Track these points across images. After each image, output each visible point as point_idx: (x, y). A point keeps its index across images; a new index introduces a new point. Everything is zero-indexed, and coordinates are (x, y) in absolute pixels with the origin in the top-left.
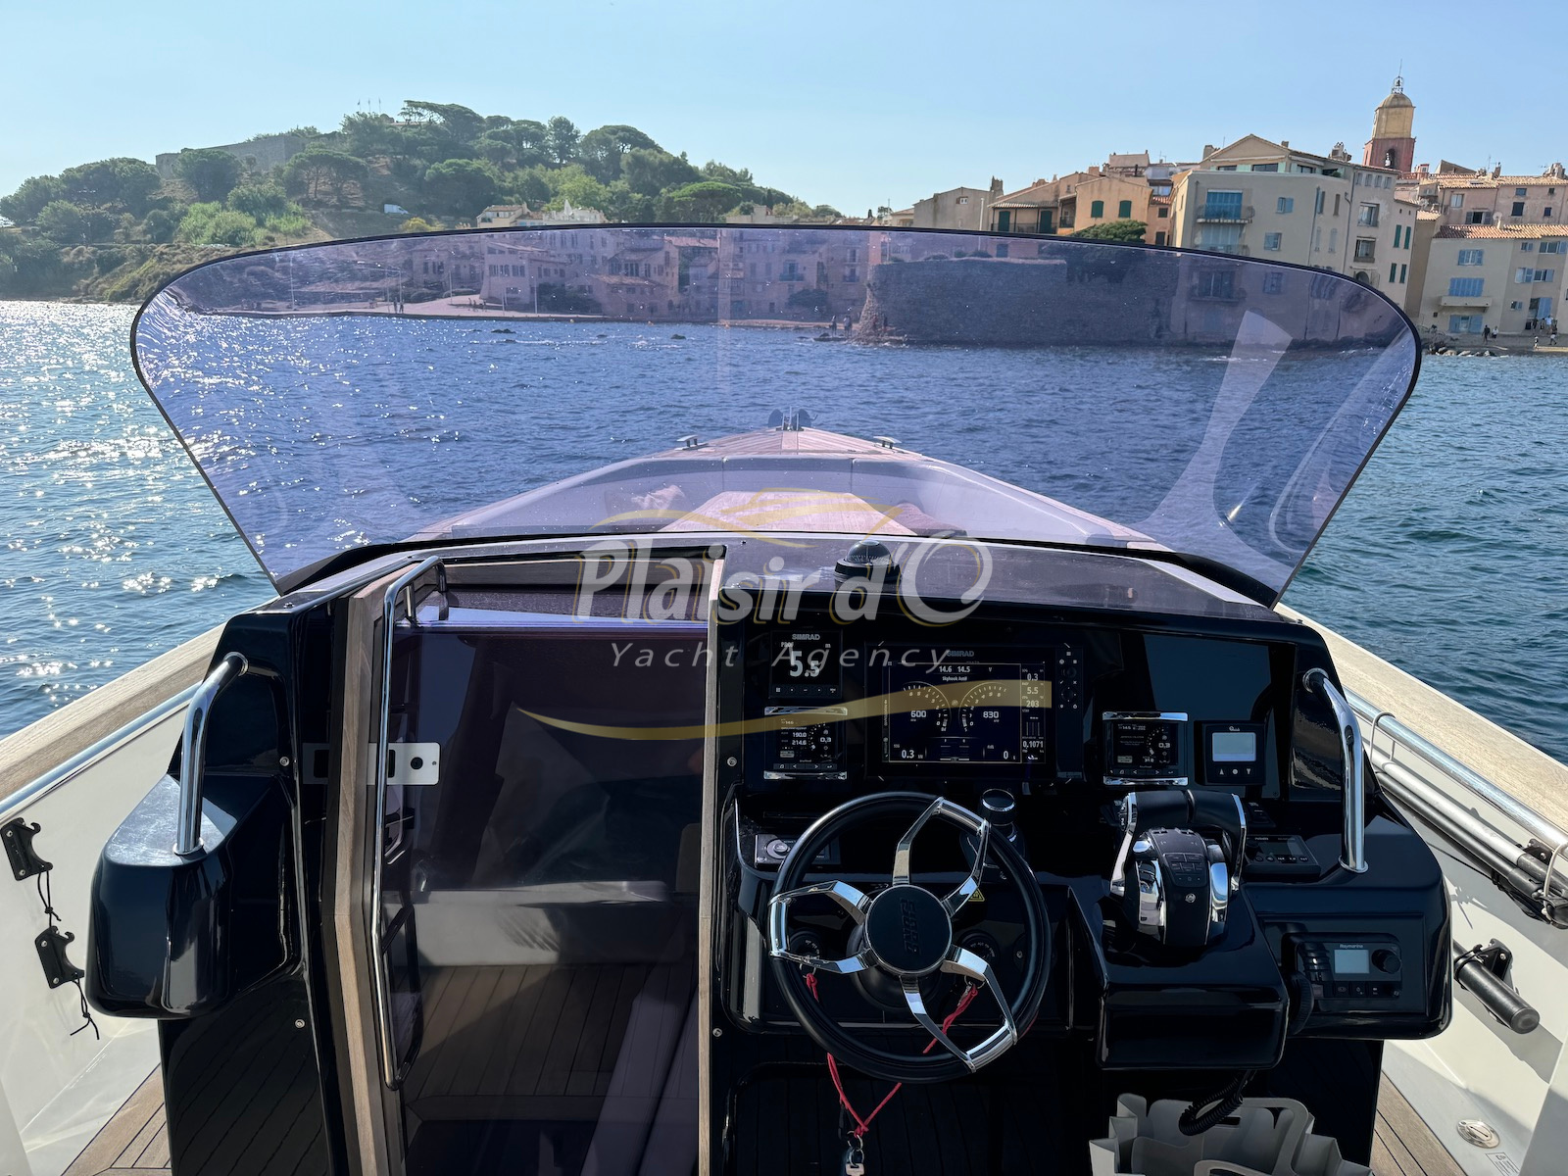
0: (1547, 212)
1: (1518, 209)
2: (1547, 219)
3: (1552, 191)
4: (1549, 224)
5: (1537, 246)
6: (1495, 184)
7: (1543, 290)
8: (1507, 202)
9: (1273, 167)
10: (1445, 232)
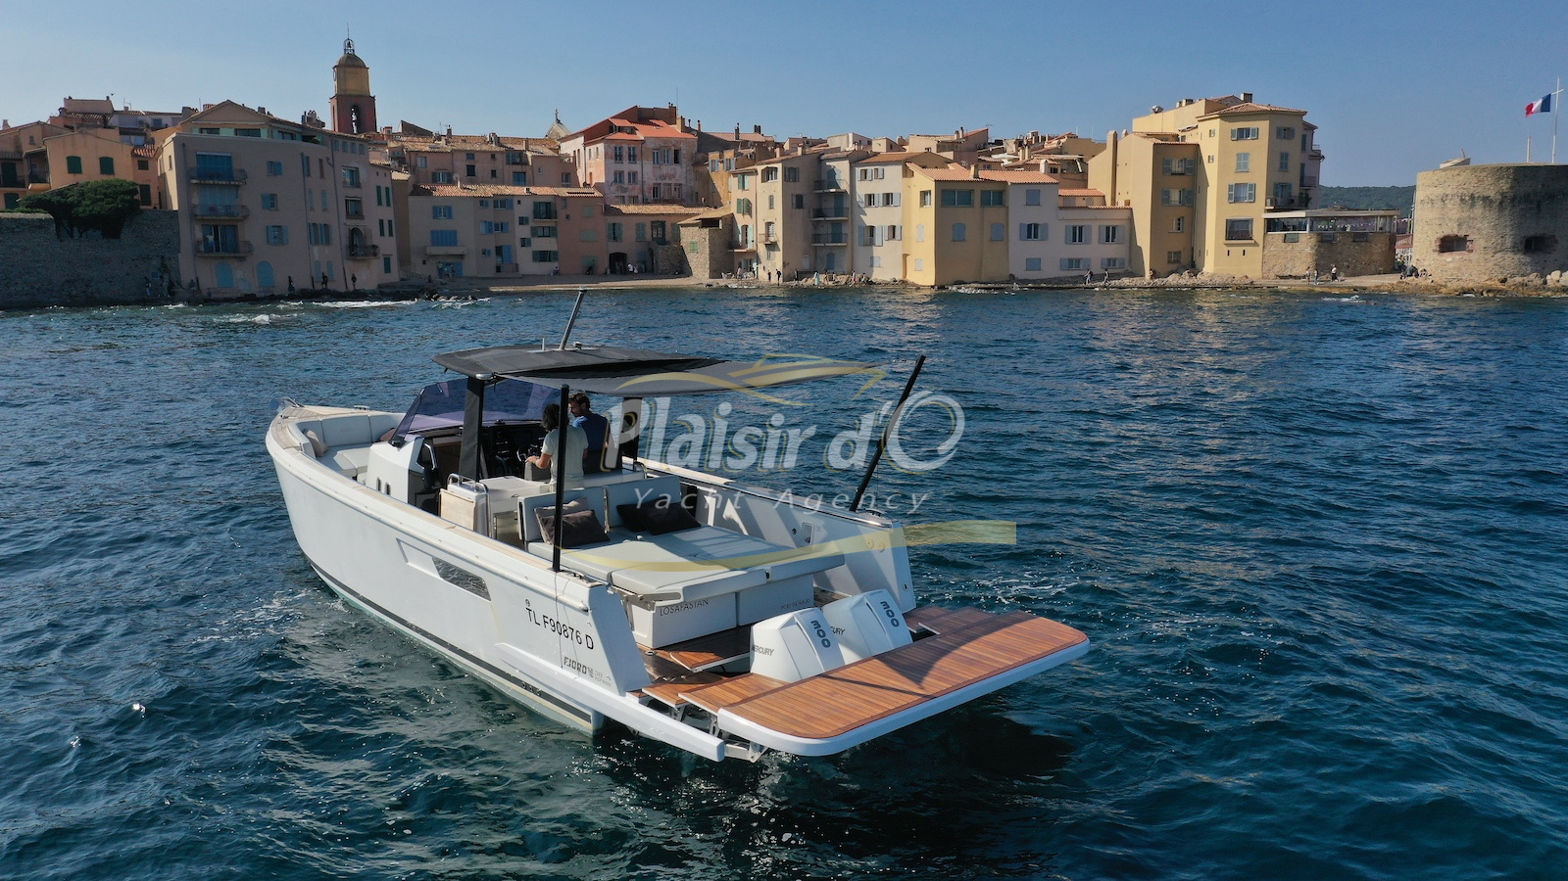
0: (494, 173)
1: (471, 171)
2: (494, 180)
3: (493, 156)
4: (496, 184)
5: (491, 204)
6: (449, 149)
7: (503, 239)
8: (461, 165)
9: (255, 132)
10: (417, 191)
